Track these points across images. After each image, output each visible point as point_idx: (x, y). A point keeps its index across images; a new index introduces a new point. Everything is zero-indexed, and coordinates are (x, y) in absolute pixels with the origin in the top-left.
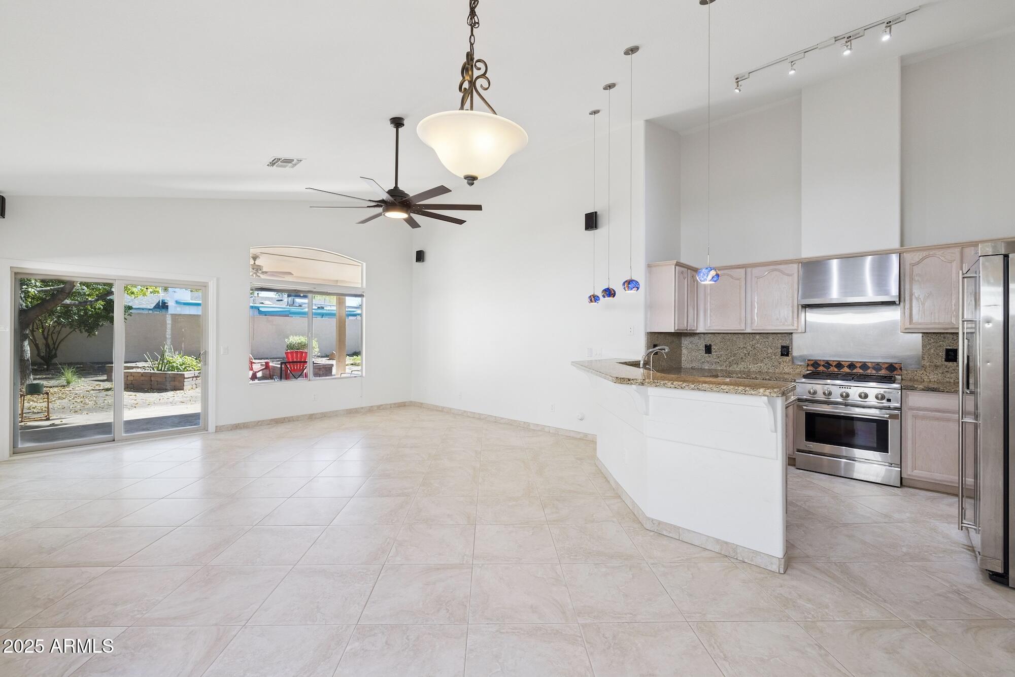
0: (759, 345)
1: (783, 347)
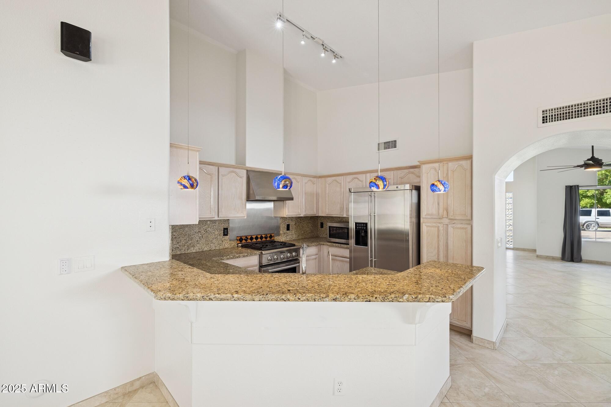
0: (209, 229)
1: (224, 229)
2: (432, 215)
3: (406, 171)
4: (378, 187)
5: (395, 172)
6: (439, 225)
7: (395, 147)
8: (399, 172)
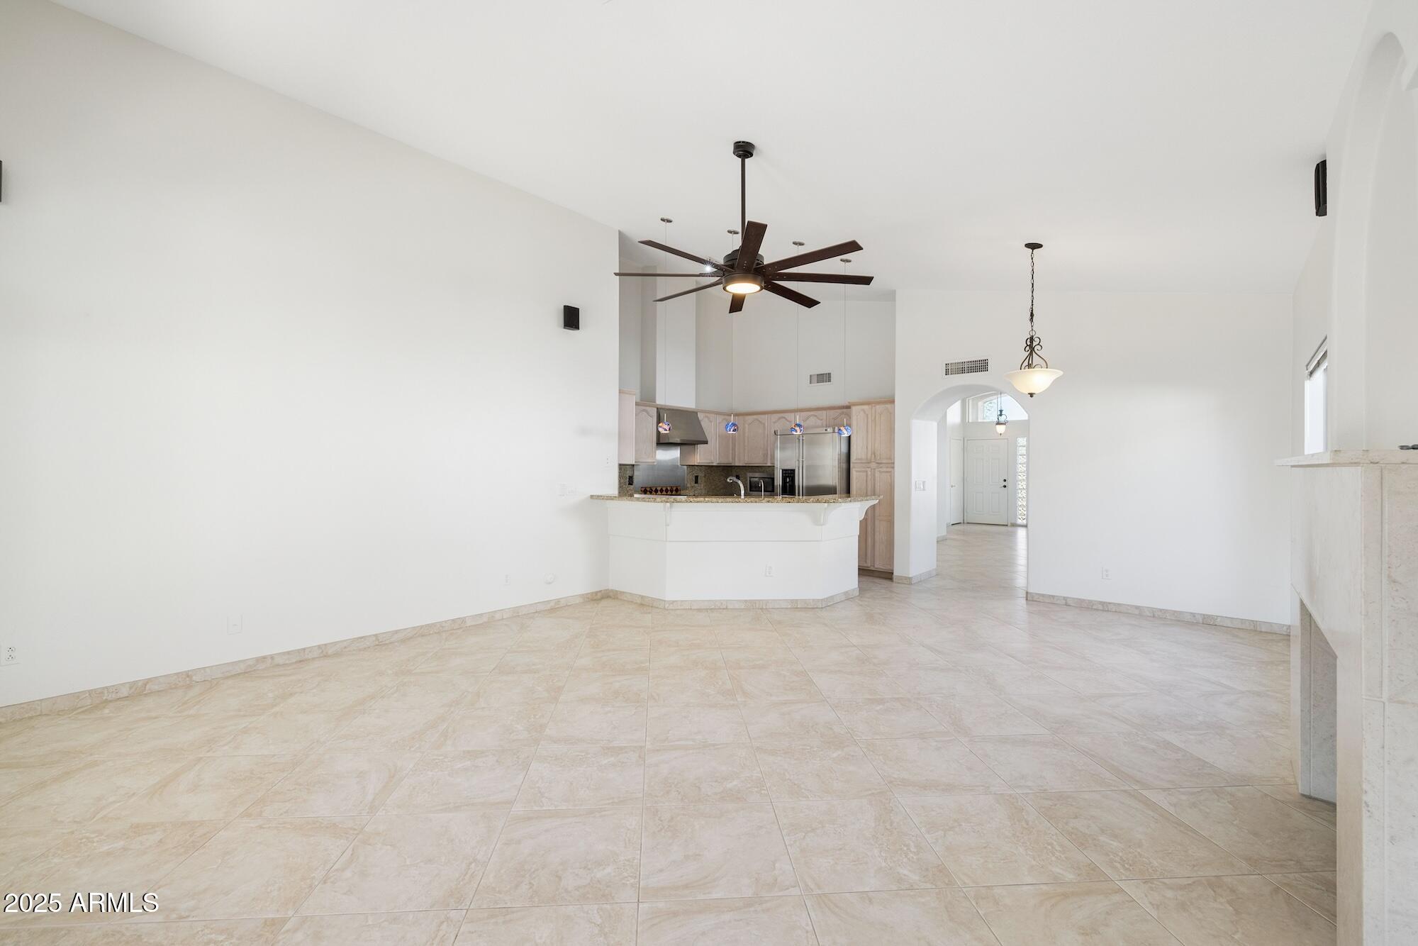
2: (861, 459)
3: (839, 411)
4: (796, 431)
5: (828, 411)
6: (868, 469)
7: (830, 381)
8: (832, 411)
